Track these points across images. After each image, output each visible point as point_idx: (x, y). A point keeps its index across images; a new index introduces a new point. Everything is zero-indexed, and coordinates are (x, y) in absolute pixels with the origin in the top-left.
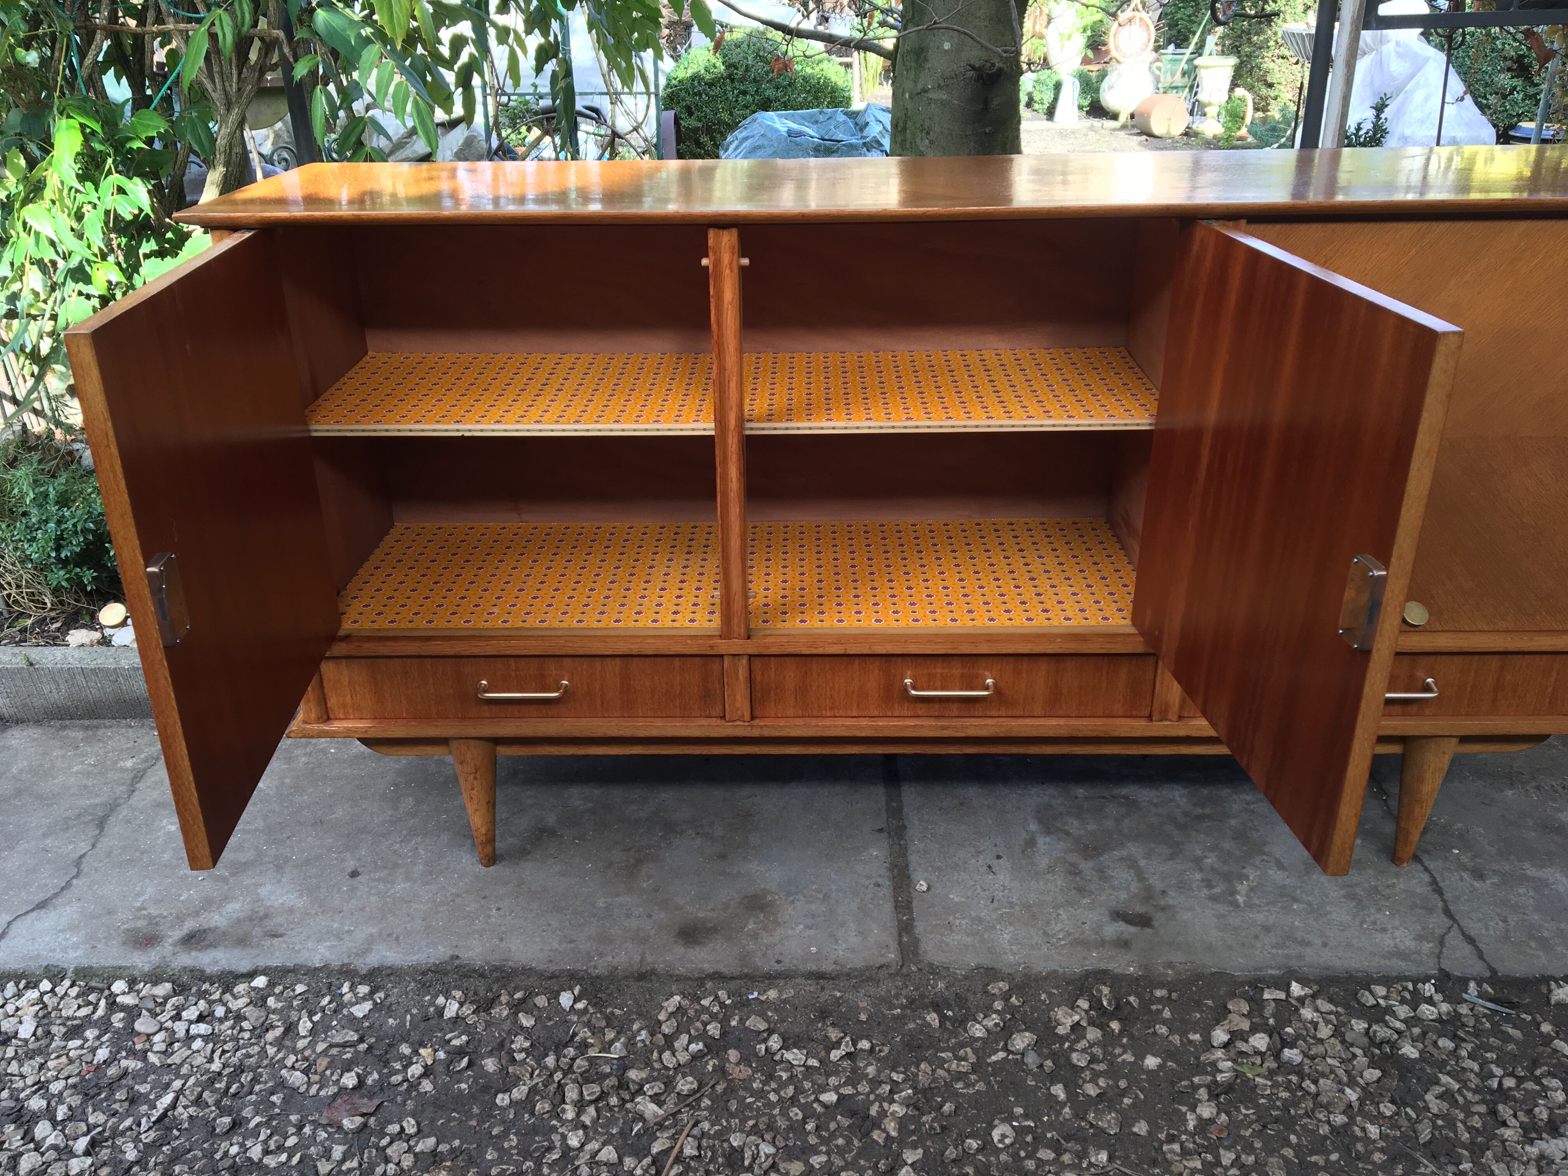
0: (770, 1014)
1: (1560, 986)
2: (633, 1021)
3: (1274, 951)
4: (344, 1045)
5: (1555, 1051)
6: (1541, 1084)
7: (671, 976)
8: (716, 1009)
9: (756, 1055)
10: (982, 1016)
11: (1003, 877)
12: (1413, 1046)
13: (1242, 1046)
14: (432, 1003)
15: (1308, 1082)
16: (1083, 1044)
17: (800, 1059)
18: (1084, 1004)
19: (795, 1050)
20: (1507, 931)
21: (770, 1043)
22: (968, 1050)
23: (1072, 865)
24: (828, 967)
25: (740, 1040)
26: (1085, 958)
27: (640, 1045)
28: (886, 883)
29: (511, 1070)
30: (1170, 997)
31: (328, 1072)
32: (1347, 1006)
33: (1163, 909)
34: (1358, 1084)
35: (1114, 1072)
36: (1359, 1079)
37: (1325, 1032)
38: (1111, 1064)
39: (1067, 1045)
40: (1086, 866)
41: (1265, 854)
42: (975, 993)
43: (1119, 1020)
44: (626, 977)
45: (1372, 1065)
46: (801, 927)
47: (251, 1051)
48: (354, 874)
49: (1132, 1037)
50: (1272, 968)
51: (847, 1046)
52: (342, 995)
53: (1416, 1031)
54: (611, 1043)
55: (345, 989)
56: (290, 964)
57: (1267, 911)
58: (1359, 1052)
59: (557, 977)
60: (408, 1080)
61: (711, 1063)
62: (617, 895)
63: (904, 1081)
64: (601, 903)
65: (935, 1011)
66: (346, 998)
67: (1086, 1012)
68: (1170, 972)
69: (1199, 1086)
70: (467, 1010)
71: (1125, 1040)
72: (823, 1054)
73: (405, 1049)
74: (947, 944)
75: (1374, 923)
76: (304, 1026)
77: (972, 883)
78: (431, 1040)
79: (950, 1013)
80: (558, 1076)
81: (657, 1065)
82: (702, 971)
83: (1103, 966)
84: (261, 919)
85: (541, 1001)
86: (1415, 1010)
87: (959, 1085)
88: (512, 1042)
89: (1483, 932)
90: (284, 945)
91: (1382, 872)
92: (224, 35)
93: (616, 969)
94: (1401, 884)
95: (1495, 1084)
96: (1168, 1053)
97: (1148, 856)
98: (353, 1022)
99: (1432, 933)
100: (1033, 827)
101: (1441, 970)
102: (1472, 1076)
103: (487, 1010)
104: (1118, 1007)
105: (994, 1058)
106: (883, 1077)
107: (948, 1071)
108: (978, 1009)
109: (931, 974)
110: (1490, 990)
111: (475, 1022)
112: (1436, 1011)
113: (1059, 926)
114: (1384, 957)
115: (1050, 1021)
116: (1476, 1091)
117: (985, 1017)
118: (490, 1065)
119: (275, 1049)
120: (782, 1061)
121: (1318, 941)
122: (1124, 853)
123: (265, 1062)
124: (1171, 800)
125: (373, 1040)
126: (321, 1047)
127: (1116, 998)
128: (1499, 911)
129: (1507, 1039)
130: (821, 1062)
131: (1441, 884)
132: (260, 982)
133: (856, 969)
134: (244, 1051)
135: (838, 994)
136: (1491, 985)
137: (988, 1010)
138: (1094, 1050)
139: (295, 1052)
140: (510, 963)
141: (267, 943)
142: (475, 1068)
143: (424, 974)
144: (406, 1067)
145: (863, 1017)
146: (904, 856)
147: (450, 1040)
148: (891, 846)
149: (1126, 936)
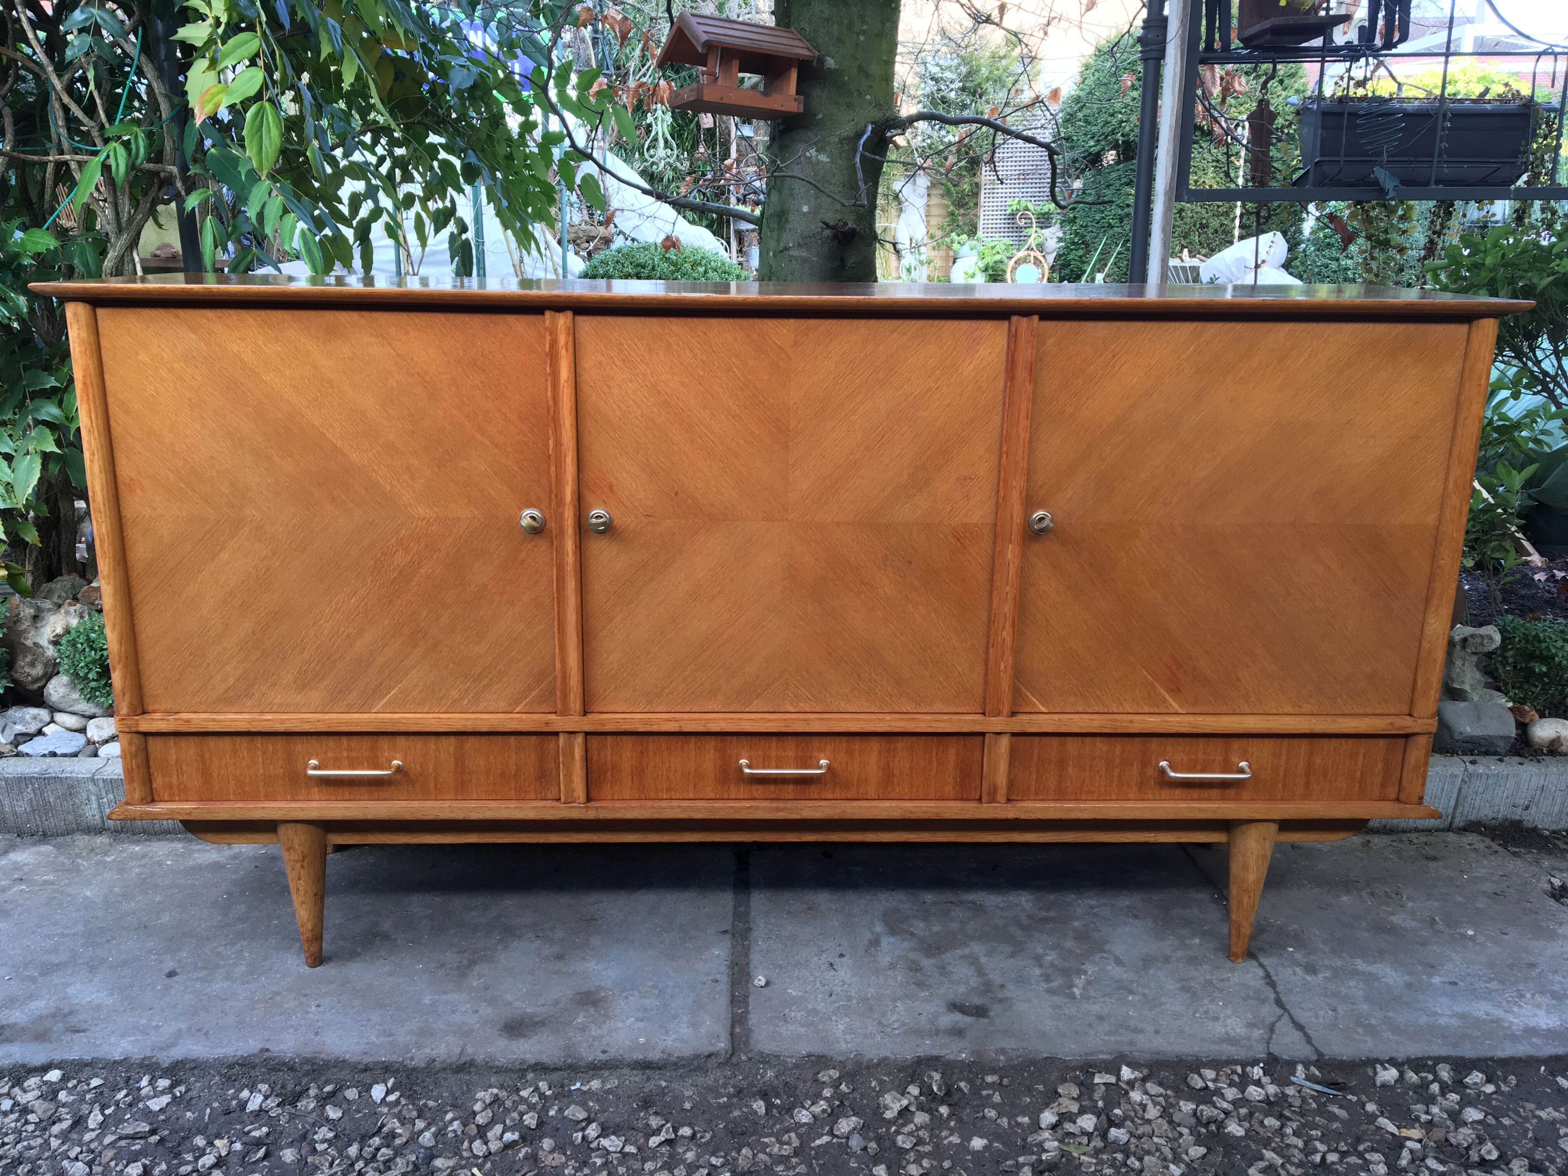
0: (591, 1104)
1: (1385, 1069)
2: (446, 1112)
3: (1107, 1038)
4: (134, 1137)
5: (1379, 1128)
6: (1365, 1159)
7: (491, 1068)
8: (534, 1100)
9: (572, 1143)
10: (809, 1102)
11: (844, 973)
12: (1240, 1126)
13: (1069, 1127)
14: (235, 1097)
15: (1133, 1159)
16: (911, 1127)
17: (617, 1146)
18: (914, 1090)
19: (613, 1137)
20: (1336, 1018)
21: (587, 1132)
22: (793, 1135)
23: (913, 962)
24: (654, 1055)
25: (557, 1130)
26: (918, 1046)
27: (451, 1135)
28: (724, 979)
29: (310, 1159)
30: (1001, 1084)
31: (113, 1164)
32: (1177, 1091)
33: (1001, 1001)
34: (1182, 1160)
35: (938, 1153)
36: (1184, 1156)
37: (1153, 1112)
38: (937, 1146)
39: (893, 1129)
40: (927, 963)
41: (1104, 952)
42: (805, 1082)
43: (949, 1105)
44: (444, 1069)
45: (1198, 1143)
46: (633, 1019)
47: (32, 1143)
48: (171, 974)
49: (960, 1121)
50: (1103, 1053)
51: (667, 1132)
52: (139, 1089)
53: (1243, 1111)
54: (422, 1131)
55: (144, 1082)
56: (88, 1057)
57: (1104, 1002)
58: (1185, 1131)
59: (371, 1070)
60: (198, 1171)
61: (524, 1151)
62: (445, 993)
63: (723, 1166)
64: (427, 1001)
65: (762, 1099)
66: (143, 1092)
67: (916, 1098)
68: (1002, 1058)
69: (1024, 1165)
70: (272, 1103)
71: (952, 1124)
72: (642, 1141)
73: (200, 1141)
74: (780, 1034)
75: (1206, 1012)
76: (95, 1119)
77: (812, 979)
78: (228, 1132)
79: (778, 1101)
80: (360, 1165)
81: (465, 1154)
82: (523, 1062)
83: (935, 1053)
84: (65, 1016)
85: (352, 1094)
86: (1243, 1092)
87: (780, 1168)
88: (316, 1133)
89: (1313, 1020)
90: (85, 1040)
91: (1216, 967)
92: (117, 165)
93: (434, 1061)
94: (1235, 978)
95: (1317, 1158)
96: (995, 1135)
97: (990, 954)
98: (148, 1114)
99: (1263, 1021)
100: (879, 928)
101: (1269, 1054)
102: (1296, 1152)
103: (293, 1104)
104: (948, 1093)
105: (818, 1142)
106: (701, 1162)
107: (770, 1155)
108: (807, 1096)
109: (762, 1062)
110: (1317, 1073)
111: (279, 1115)
112: (1263, 1092)
113: (895, 1017)
114: (1214, 1042)
115: (878, 1107)
116: (1300, 1165)
117: (813, 1104)
118: (288, 1155)
119: (60, 1141)
120: (598, 1149)
121: (1150, 1029)
122: (967, 951)
123: (47, 1154)
124: (1017, 905)
125: (167, 1132)
126: (109, 1139)
127: (946, 1085)
128: (1329, 1001)
129: (1333, 1117)
130: (639, 1149)
131: (1275, 978)
132: (54, 1075)
133: (683, 1058)
134: (25, 1143)
135: (664, 1084)
136: (1320, 1068)
137: (816, 1097)
138: (921, 1133)
139: (80, 1145)
140: (322, 1056)
141: (68, 1037)
142: (272, 1159)
143: (230, 1067)
144: (197, 1159)
145: (687, 1106)
146: (747, 955)
147: (249, 1132)
148: (734, 947)
149: (961, 1025)
